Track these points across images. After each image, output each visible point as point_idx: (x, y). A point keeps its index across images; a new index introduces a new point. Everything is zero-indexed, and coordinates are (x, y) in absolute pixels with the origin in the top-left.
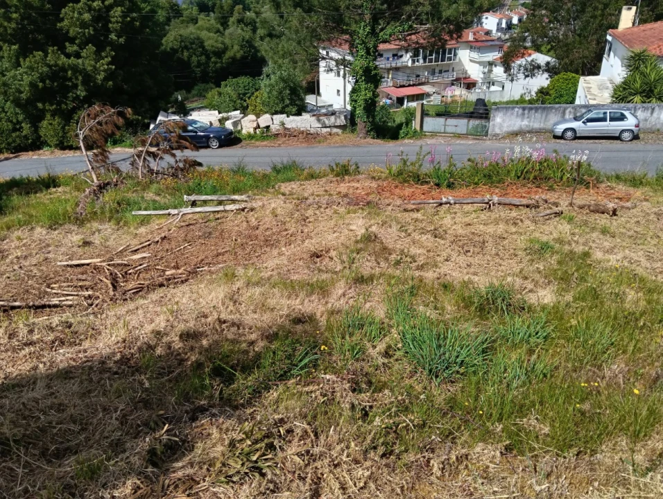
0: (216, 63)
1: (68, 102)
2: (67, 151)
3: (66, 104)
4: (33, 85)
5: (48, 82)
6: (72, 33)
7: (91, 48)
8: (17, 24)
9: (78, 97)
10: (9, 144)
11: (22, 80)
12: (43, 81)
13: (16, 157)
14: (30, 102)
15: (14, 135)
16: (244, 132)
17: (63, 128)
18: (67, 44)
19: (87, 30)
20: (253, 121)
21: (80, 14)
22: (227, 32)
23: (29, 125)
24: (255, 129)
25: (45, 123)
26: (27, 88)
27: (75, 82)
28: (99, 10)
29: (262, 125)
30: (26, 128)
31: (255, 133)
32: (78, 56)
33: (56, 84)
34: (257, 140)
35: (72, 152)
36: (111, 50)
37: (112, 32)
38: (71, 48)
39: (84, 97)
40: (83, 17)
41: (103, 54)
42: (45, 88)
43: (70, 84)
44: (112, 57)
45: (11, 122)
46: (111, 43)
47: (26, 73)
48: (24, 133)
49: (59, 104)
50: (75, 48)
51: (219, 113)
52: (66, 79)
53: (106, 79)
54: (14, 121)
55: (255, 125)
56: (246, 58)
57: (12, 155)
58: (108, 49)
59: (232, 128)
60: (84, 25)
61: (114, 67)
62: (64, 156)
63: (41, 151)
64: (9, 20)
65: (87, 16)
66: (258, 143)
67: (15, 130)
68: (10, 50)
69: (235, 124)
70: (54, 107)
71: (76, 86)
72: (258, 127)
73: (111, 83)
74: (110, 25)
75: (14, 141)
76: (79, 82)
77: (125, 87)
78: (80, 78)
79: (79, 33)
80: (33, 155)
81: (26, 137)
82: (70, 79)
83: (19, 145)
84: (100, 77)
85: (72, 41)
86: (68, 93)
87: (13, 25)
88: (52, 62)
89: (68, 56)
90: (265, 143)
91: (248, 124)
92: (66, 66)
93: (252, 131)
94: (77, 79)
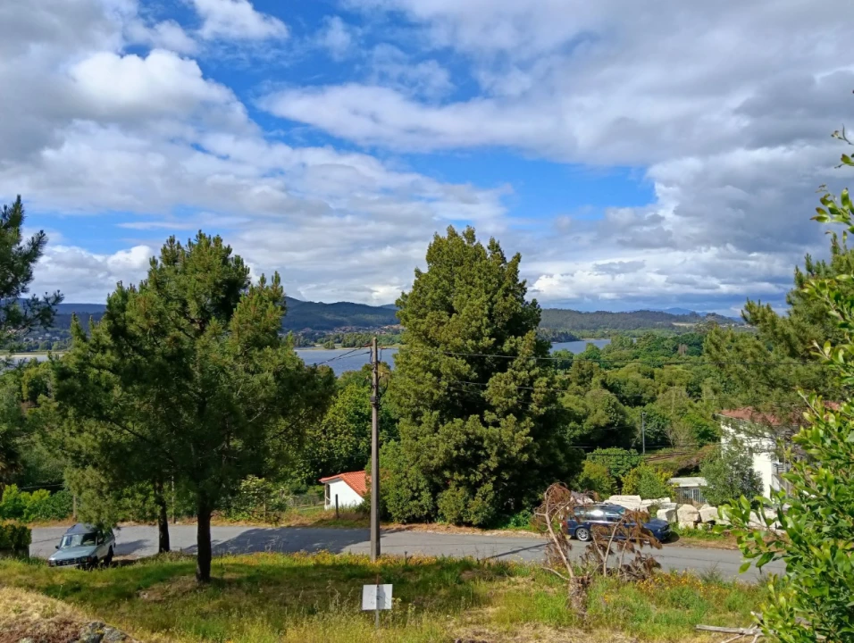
0: (574, 429)
1: (478, 473)
2: (463, 528)
3: (475, 475)
4: (447, 453)
5: (462, 450)
6: (494, 402)
7: (512, 417)
8: (445, 391)
9: (487, 469)
10: (403, 513)
11: (437, 446)
12: (457, 448)
13: (408, 529)
14: (438, 471)
15: (411, 503)
16: (681, 525)
17: (466, 500)
18: (486, 412)
19: (510, 400)
20: (694, 513)
21: (506, 383)
22: (588, 395)
23: (429, 494)
24: (696, 523)
25: (447, 493)
26: (442, 456)
27: (489, 452)
28: (524, 381)
29: (706, 518)
30: (426, 497)
31: (696, 528)
32: (496, 424)
33: (469, 453)
34: (700, 538)
35: (470, 529)
36: (531, 421)
37: (533, 402)
38: (489, 416)
39: (495, 469)
40: (508, 387)
41: (523, 425)
42: (458, 456)
43: (483, 453)
44: (531, 429)
45: (411, 488)
46: (531, 414)
47: (443, 440)
48: (422, 502)
49: (468, 475)
50: (494, 416)
51: (642, 499)
52: (481, 448)
53: (523, 451)
54: (414, 488)
55: (696, 518)
56: (612, 424)
57: (403, 527)
58: (528, 419)
59: (666, 519)
60: (509, 394)
61: (532, 439)
62: (462, 533)
63: (434, 525)
64: (438, 388)
65: (513, 386)
66: (703, 542)
67: (413, 498)
68: (431, 415)
69: (669, 514)
70: (463, 477)
71: (488, 456)
72: (699, 521)
73: (526, 456)
74: (533, 395)
75: (410, 511)
76: (494, 453)
77: (537, 460)
78: (496, 448)
79: (502, 402)
80: (427, 529)
81: (421, 507)
82: (484, 449)
83: (414, 516)
84: (515, 449)
85: (492, 409)
86: (480, 463)
87: (441, 392)
88: (471, 431)
89: (486, 425)
90: (713, 543)
91: (686, 516)
92: (485, 436)
93: (691, 525)
94: (492, 449)
